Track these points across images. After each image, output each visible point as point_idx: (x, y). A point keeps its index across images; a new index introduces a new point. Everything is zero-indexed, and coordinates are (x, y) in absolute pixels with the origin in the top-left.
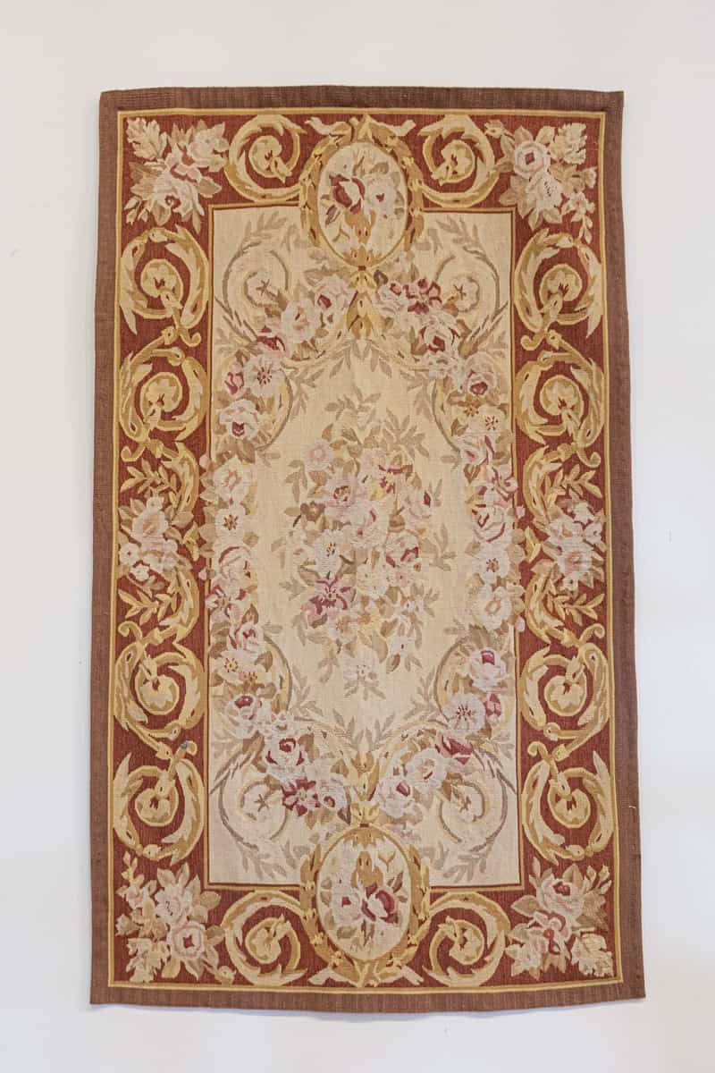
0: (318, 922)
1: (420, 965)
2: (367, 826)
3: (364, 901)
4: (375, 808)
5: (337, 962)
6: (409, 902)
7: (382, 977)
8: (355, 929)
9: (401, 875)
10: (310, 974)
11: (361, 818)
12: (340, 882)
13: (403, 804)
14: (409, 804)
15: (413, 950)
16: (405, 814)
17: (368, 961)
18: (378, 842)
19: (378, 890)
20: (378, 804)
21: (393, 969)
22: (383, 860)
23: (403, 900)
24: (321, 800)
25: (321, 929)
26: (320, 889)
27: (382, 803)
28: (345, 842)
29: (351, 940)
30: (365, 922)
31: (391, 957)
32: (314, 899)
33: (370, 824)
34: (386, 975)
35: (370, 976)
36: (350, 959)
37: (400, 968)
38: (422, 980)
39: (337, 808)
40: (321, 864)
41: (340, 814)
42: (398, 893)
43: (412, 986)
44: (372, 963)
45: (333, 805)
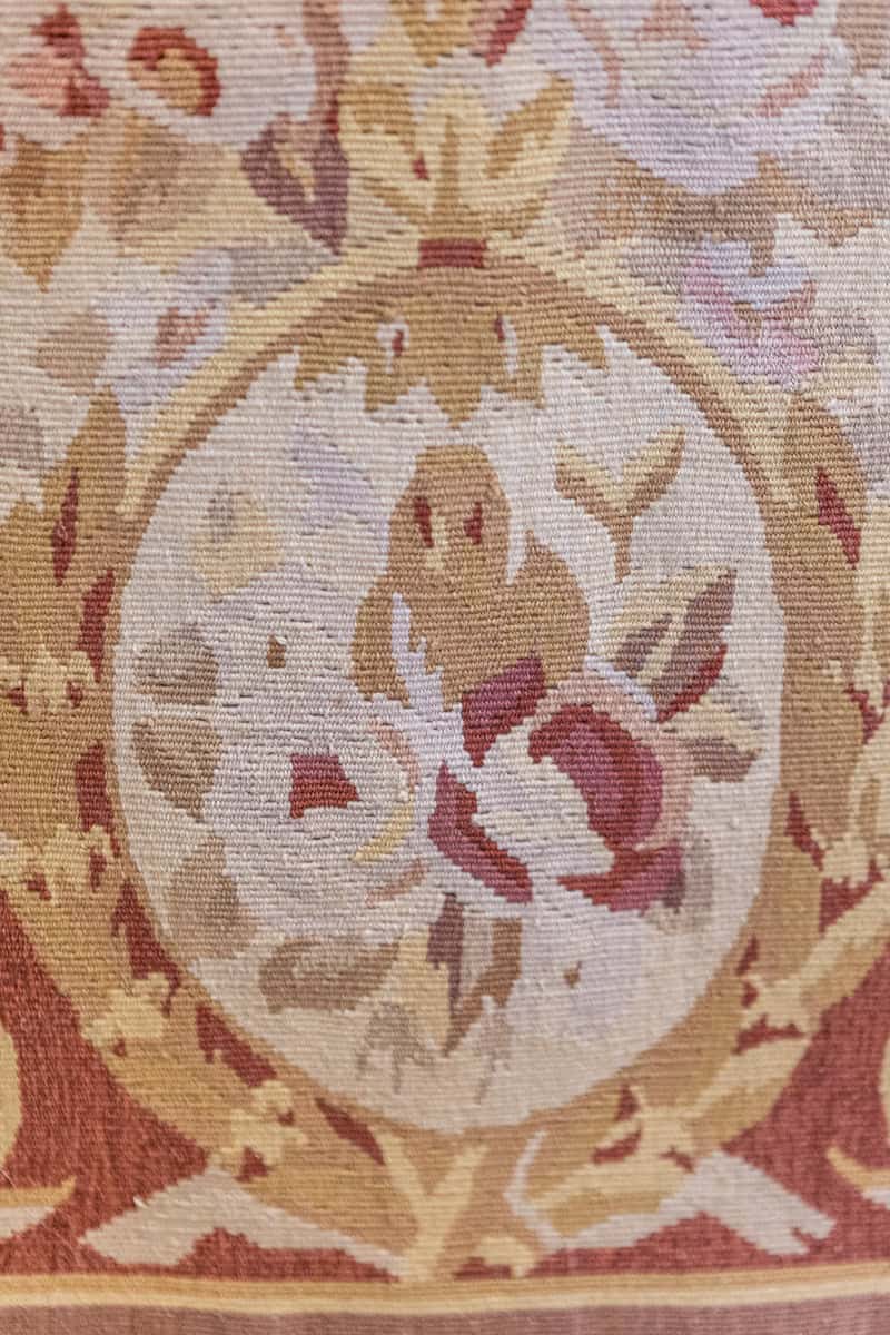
0: (130, 913)
1: (818, 1148)
2: (470, 254)
3: (445, 778)
4: (539, 115)
5: (270, 1144)
6: (765, 776)
7: (563, 1217)
8: (389, 953)
9: (714, 602)
10: (93, 1208)
11: (423, 194)
12: (276, 656)
13: (757, 82)
14: (799, 86)
15: (775, 1064)
16: (765, 161)
17: (475, 1136)
18: (558, 371)
19: (548, 706)
20: (560, 88)
21: (641, 1170)
22: (592, 502)
23: (724, 762)
24: (108, 60)
25: (148, 955)
26: (131, 707)
27: (588, 80)
28: (304, 377)
29: (360, 1015)
30: (452, 907)
31: (627, 1107)
32: (92, 770)
33: (500, 245)
34: (594, 1206)
35: (487, 1213)
36: (350, 1126)
37: (685, 1162)
38: (821, 1225)
39: (237, 123)
40: (134, 531)
41: (263, 164)
42: (693, 723)
43: (756, 1259)
44: (502, 1143)
45: (209, 98)
